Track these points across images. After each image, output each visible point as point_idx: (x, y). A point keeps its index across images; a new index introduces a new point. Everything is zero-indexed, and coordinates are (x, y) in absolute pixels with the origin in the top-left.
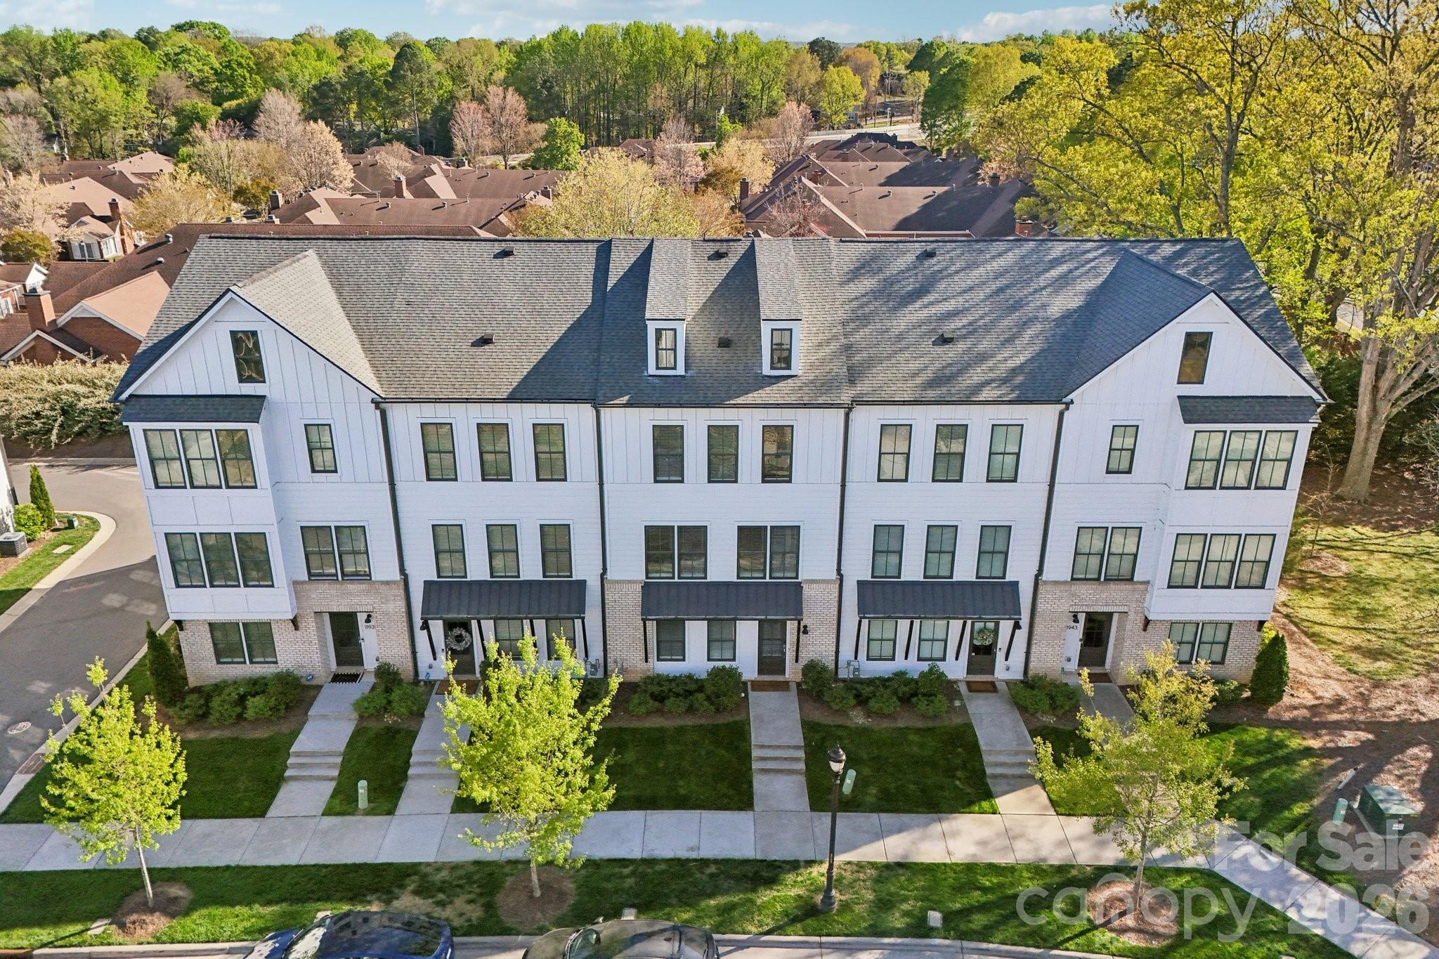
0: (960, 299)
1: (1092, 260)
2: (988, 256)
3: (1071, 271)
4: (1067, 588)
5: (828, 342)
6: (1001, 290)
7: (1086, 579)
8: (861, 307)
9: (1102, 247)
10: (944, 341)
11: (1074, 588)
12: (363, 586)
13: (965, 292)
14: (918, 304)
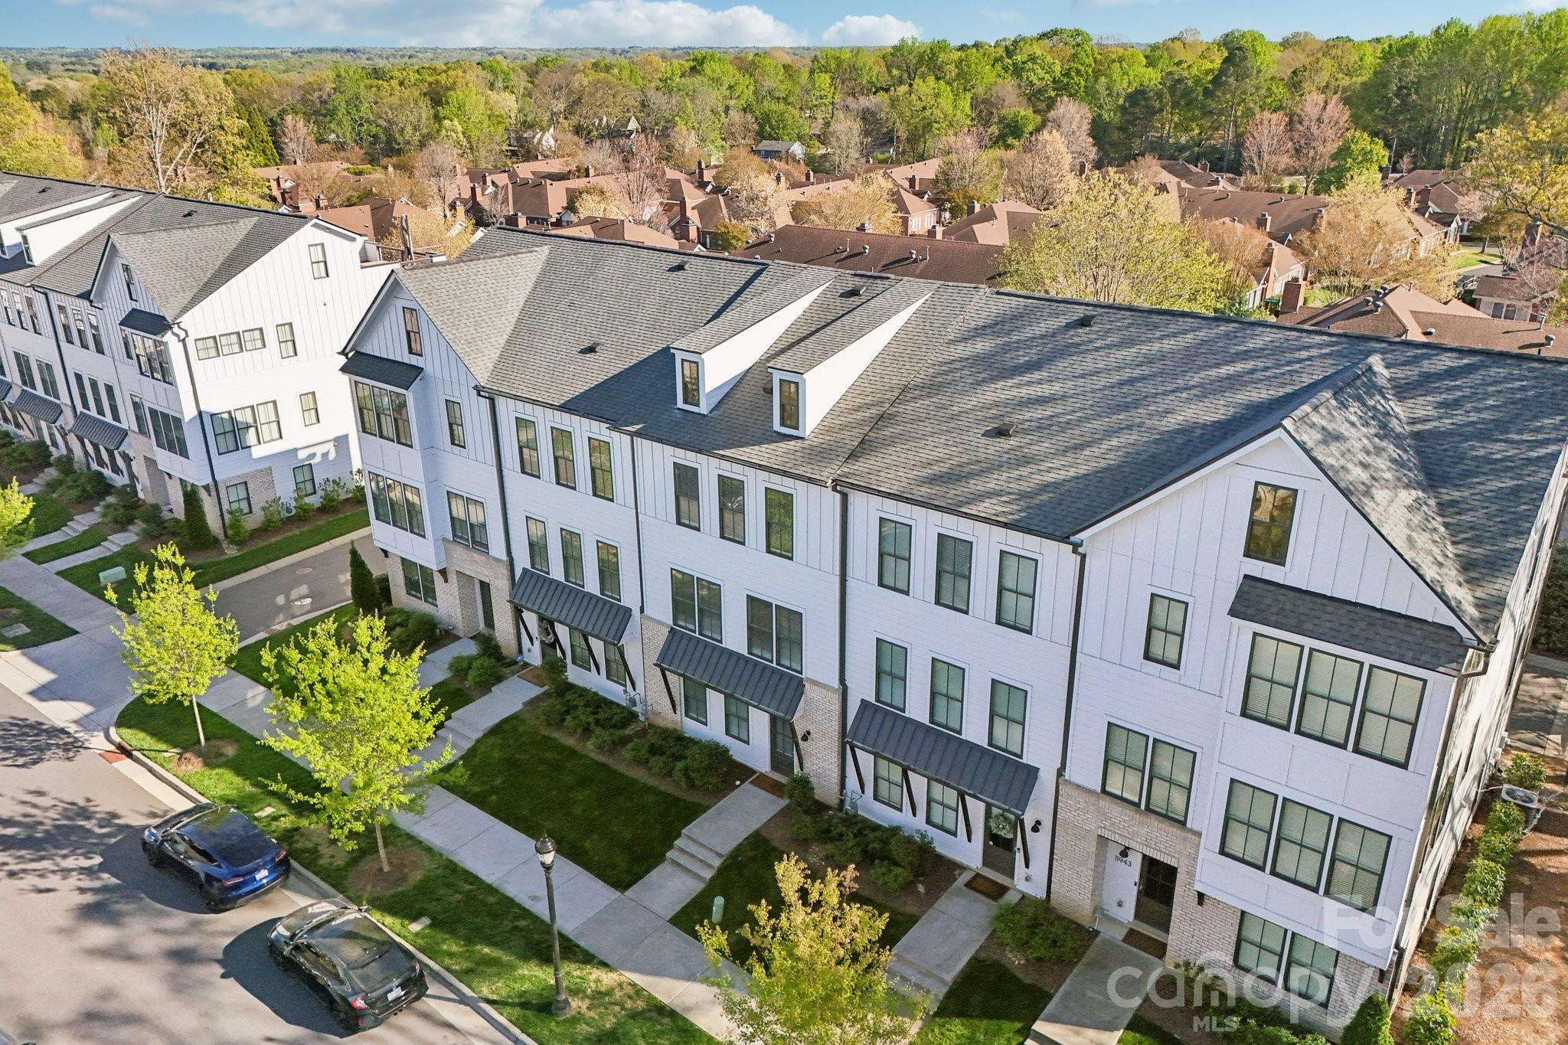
0: (1070, 384)
1: (1300, 361)
2: (1158, 334)
3: (1252, 371)
4: (1094, 799)
5: (869, 406)
6: (1132, 381)
7: (1121, 798)
8: (946, 373)
9: (1336, 343)
10: (1002, 432)
11: (1102, 803)
12: (483, 558)
13: (1083, 376)
14: (1017, 380)
